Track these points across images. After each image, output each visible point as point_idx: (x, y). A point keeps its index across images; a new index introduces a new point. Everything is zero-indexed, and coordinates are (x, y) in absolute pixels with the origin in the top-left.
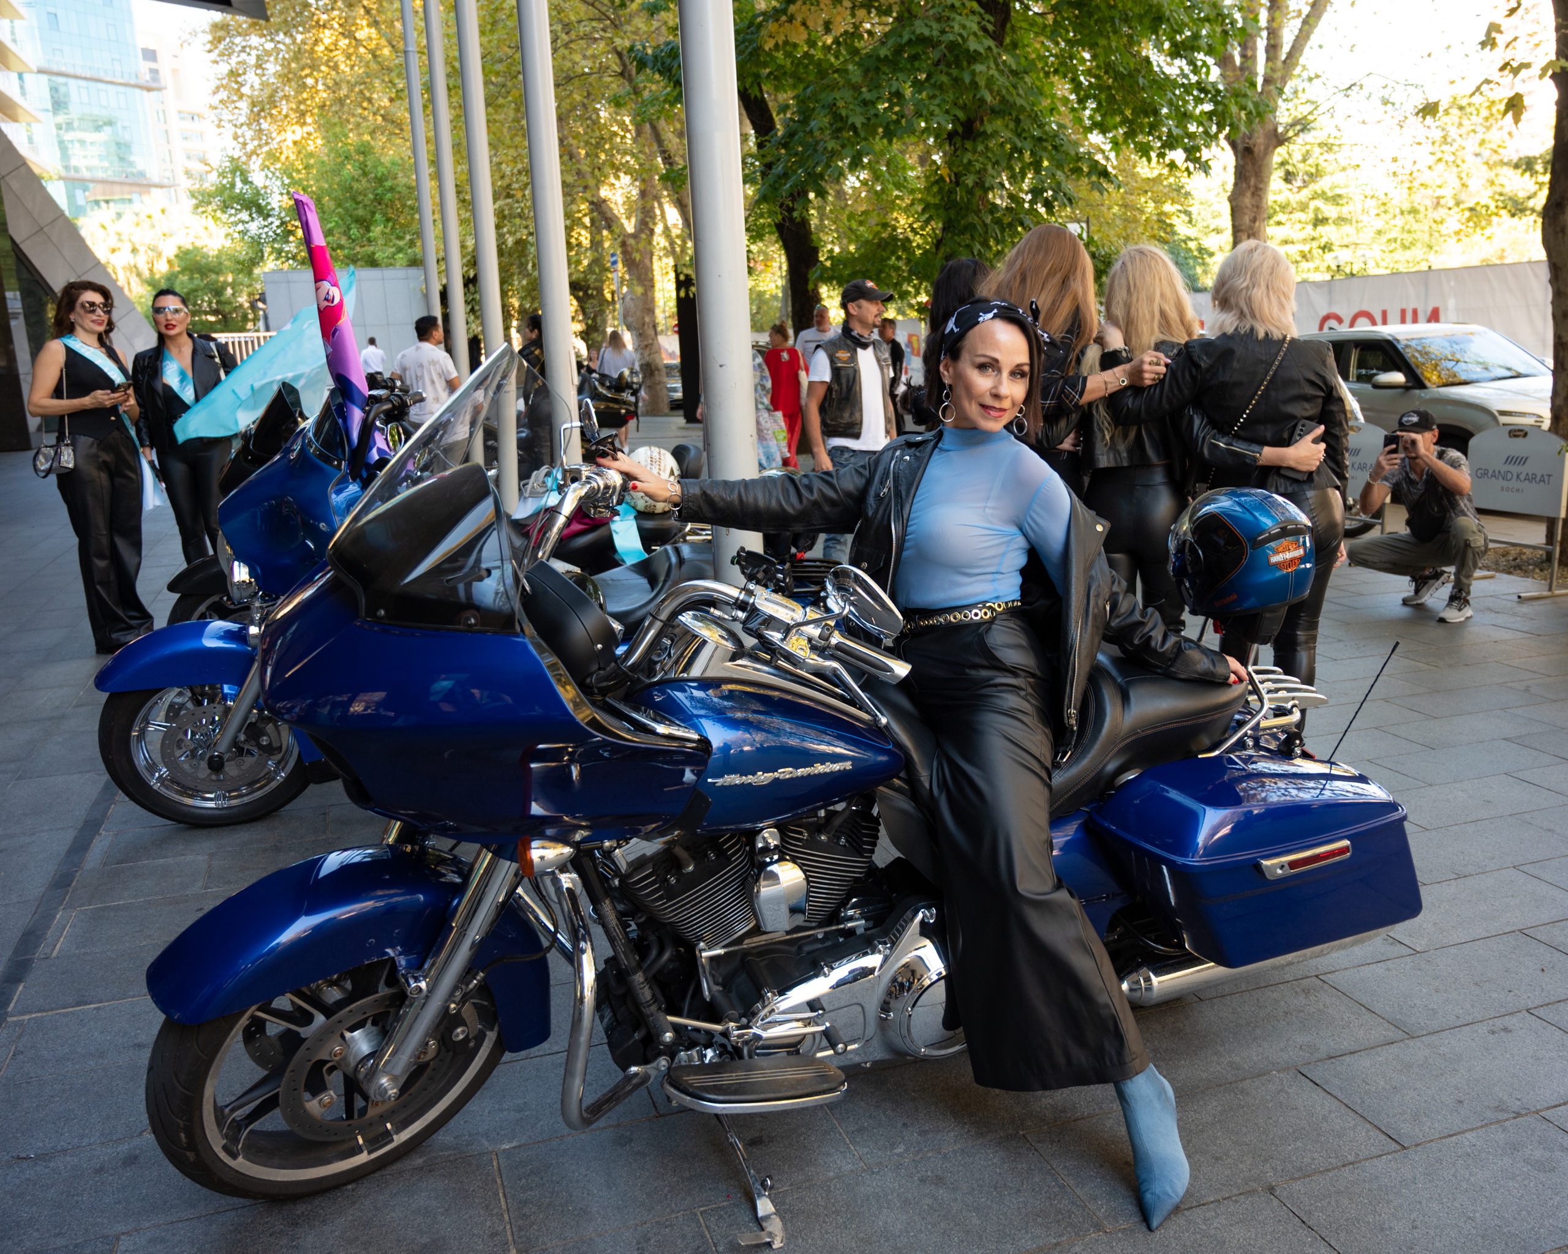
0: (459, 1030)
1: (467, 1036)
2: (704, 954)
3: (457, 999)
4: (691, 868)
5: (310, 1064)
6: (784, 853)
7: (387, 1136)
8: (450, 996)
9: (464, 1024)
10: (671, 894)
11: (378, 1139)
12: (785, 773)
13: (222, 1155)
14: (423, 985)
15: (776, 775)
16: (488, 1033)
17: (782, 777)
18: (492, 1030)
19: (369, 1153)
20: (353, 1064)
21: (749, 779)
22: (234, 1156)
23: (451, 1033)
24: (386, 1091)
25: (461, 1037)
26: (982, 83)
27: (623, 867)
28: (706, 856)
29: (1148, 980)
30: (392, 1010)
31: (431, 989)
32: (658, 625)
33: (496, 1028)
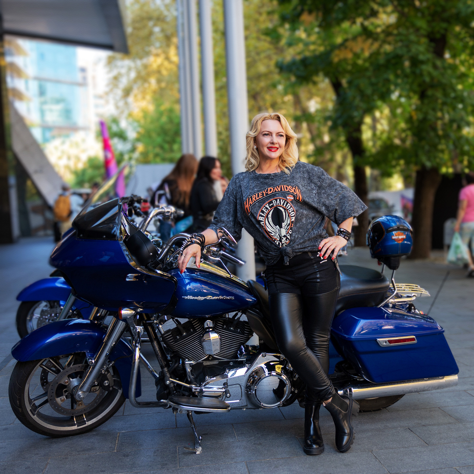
0: (106, 382)
1: (109, 385)
2: (186, 362)
3: (105, 369)
4: (185, 334)
5: (58, 384)
6: (215, 330)
7: (84, 423)
8: (102, 367)
9: (108, 380)
10: (176, 341)
11: (81, 422)
12: (209, 297)
13: (30, 413)
14: (93, 361)
15: (206, 298)
16: (119, 390)
17: (208, 298)
18: (120, 389)
19: (78, 426)
20: (72, 388)
21: (196, 298)
22: (34, 415)
23: (103, 382)
24: (80, 396)
25: (107, 384)
26: (425, 73)
27: (163, 332)
28: (190, 331)
29: (351, 390)
30: (84, 371)
31: (96, 362)
32: (168, 247)
33: (122, 389)
